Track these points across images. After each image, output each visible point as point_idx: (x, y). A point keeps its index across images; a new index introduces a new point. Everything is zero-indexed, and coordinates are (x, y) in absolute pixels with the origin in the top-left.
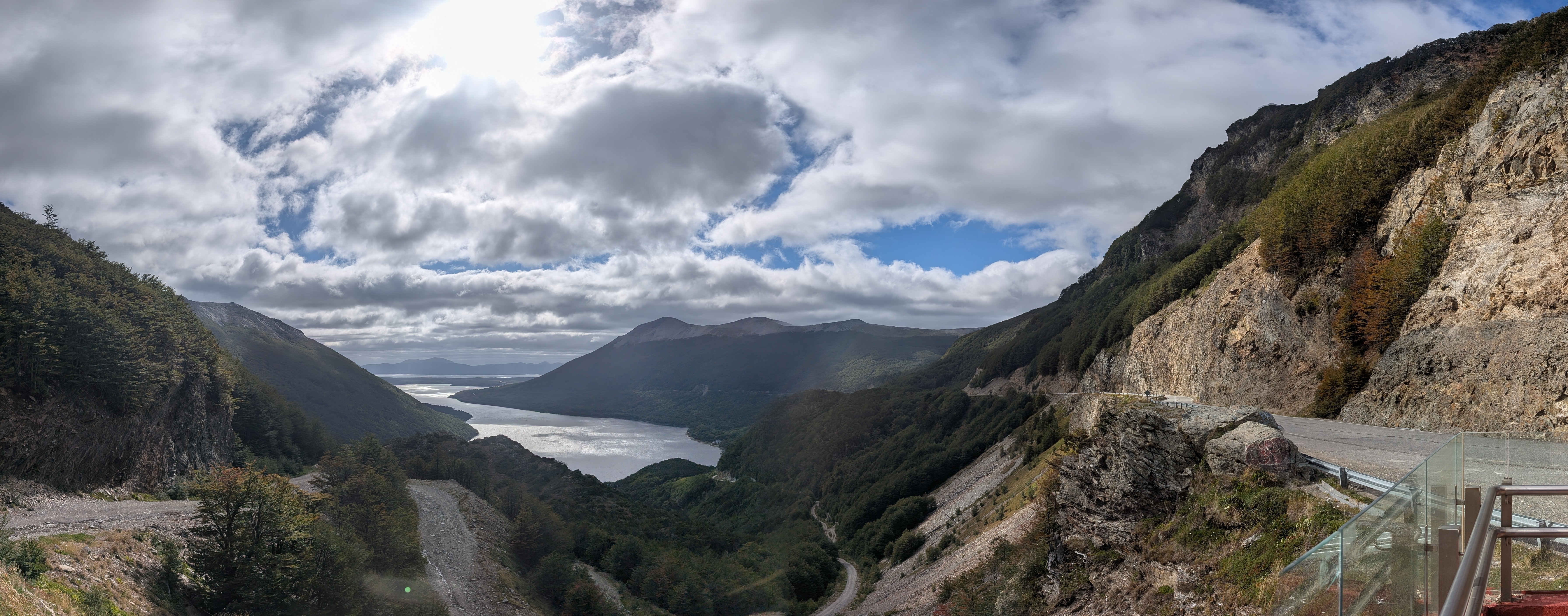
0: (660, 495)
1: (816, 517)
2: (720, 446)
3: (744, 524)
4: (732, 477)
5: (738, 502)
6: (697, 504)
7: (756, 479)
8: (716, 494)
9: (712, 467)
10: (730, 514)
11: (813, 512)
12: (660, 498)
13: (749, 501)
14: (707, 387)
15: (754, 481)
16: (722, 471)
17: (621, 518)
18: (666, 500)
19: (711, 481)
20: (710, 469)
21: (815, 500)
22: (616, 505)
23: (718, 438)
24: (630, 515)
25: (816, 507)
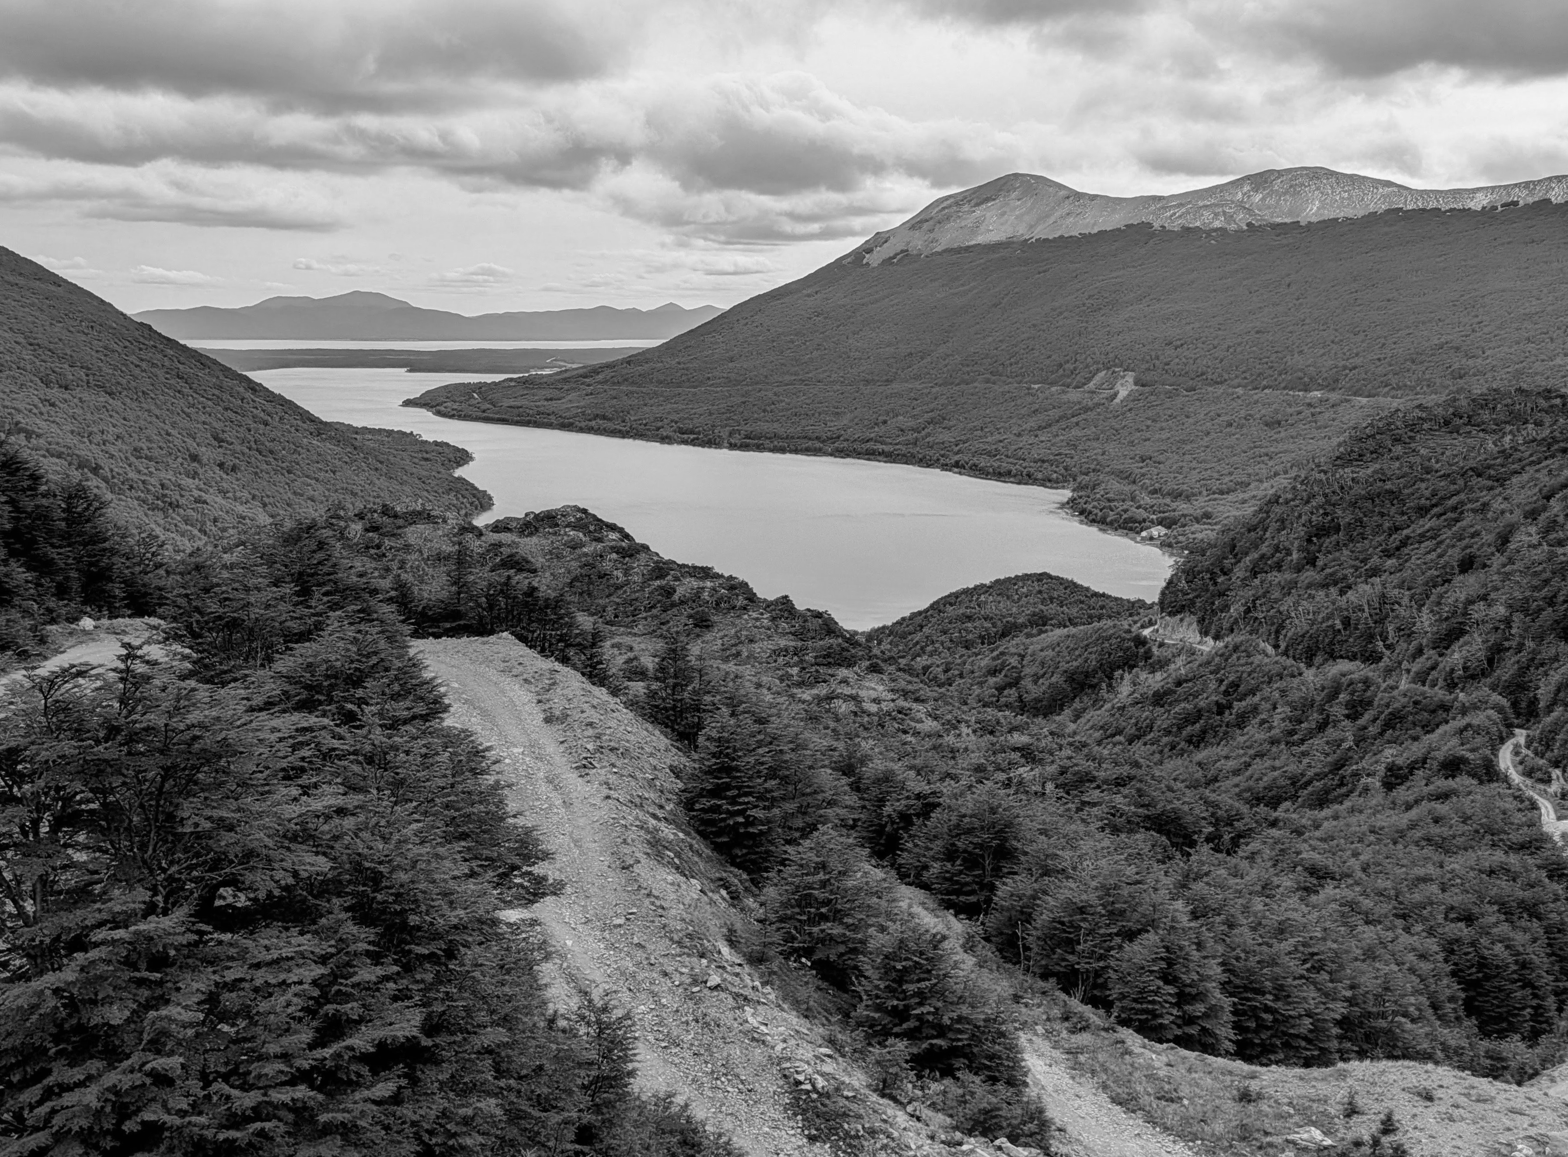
0: (994, 672)
1: (1516, 778)
2: (1166, 545)
3: (1236, 772)
4: (1205, 633)
5: (1221, 709)
6: (1097, 703)
7: (1276, 646)
8: (1155, 681)
9: (1141, 604)
10: (1197, 741)
11: (1505, 760)
12: (992, 680)
13: (1255, 710)
14: (1130, 377)
15: (1270, 650)
16: (1171, 614)
17: (905, 732)
18: (1010, 685)
19: (1140, 641)
20: (1134, 607)
21: (1509, 726)
22: (890, 696)
23: (1160, 523)
24: (930, 725)
25: (1517, 746)
